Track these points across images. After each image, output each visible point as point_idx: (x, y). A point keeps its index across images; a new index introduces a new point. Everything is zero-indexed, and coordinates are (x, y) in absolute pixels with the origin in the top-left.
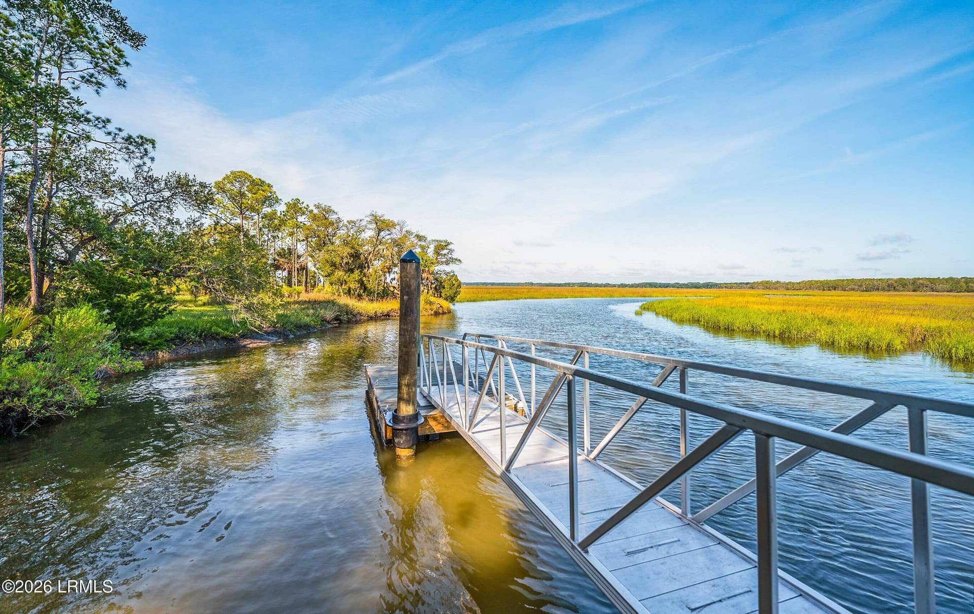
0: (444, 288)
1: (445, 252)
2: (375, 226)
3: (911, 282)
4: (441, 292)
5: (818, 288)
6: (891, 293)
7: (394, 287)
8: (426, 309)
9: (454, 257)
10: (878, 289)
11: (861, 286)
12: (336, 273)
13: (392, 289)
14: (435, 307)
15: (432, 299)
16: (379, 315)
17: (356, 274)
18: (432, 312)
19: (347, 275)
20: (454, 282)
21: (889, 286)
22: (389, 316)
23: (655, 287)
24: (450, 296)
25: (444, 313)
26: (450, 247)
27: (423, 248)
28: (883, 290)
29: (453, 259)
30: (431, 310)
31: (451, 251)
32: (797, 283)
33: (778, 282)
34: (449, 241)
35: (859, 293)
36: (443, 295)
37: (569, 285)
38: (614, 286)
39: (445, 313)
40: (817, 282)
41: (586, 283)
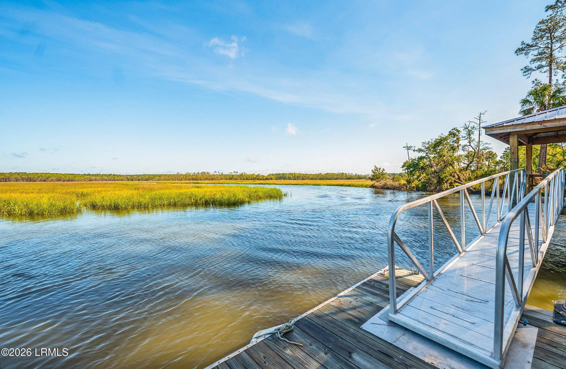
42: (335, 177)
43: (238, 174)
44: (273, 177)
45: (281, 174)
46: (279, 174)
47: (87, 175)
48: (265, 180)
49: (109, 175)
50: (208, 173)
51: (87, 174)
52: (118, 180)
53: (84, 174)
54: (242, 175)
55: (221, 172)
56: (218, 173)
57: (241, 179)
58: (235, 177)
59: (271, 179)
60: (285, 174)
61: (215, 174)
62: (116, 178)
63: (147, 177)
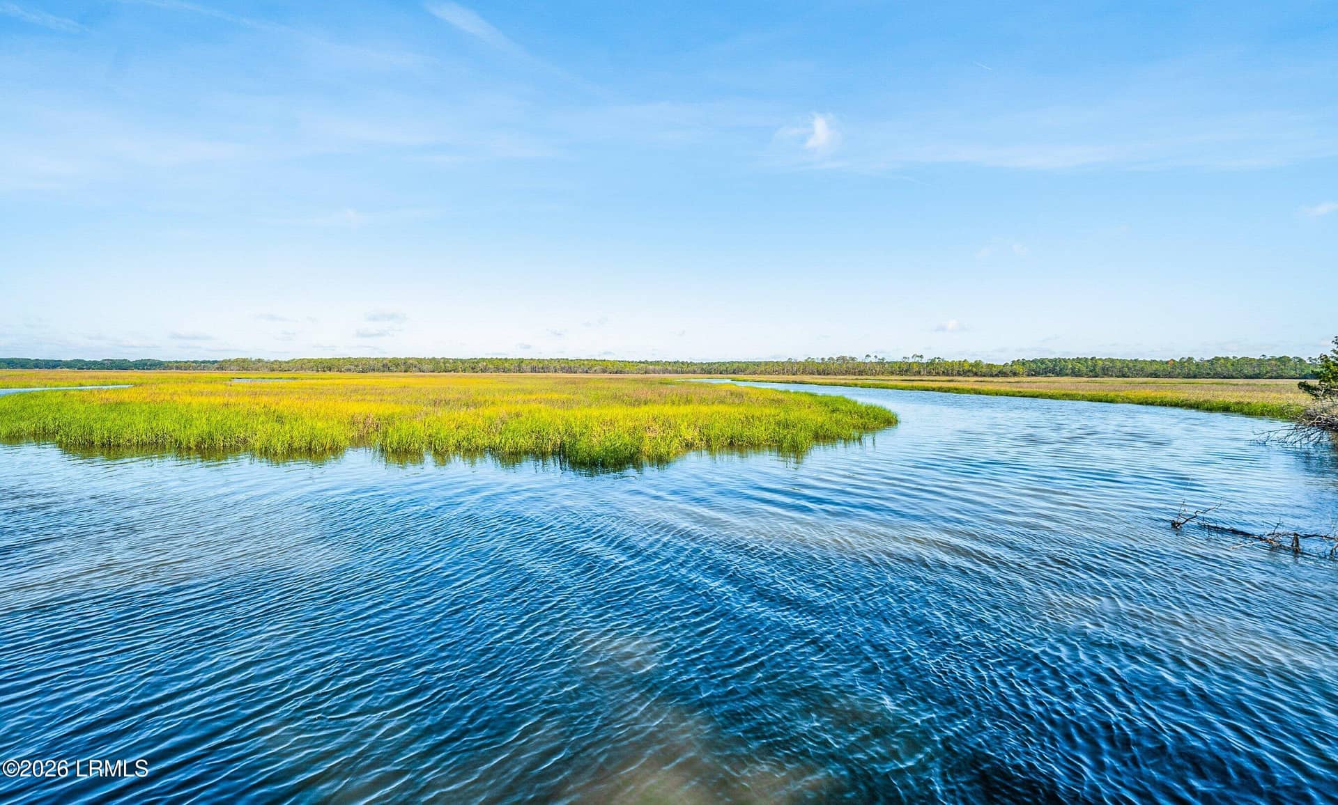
5: (311, 369)
10: (373, 370)
11: (357, 366)
21: (383, 366)
32: (286, 362)
35: (355, 375)
40: (309, 361)
42: (1248, 370)
43: (924, 360)
44: (1019, 368)
45: (1050, 361)
46: (1042, 361)
47: (644, 363)
48: (997, 375)
49: (675, 363)
50: (853, 359)
51: (643, 360)
52: (687, 373)
53: (640, 362)
54: (932, 362)
55: (880, 357)
56: (874, 360)
57: (930, 374)
58: (916, 369)
59: (1015, 374)
60: (1060, 360)
61: (868, 360)
62: (685, 368)
63: (735, 366)
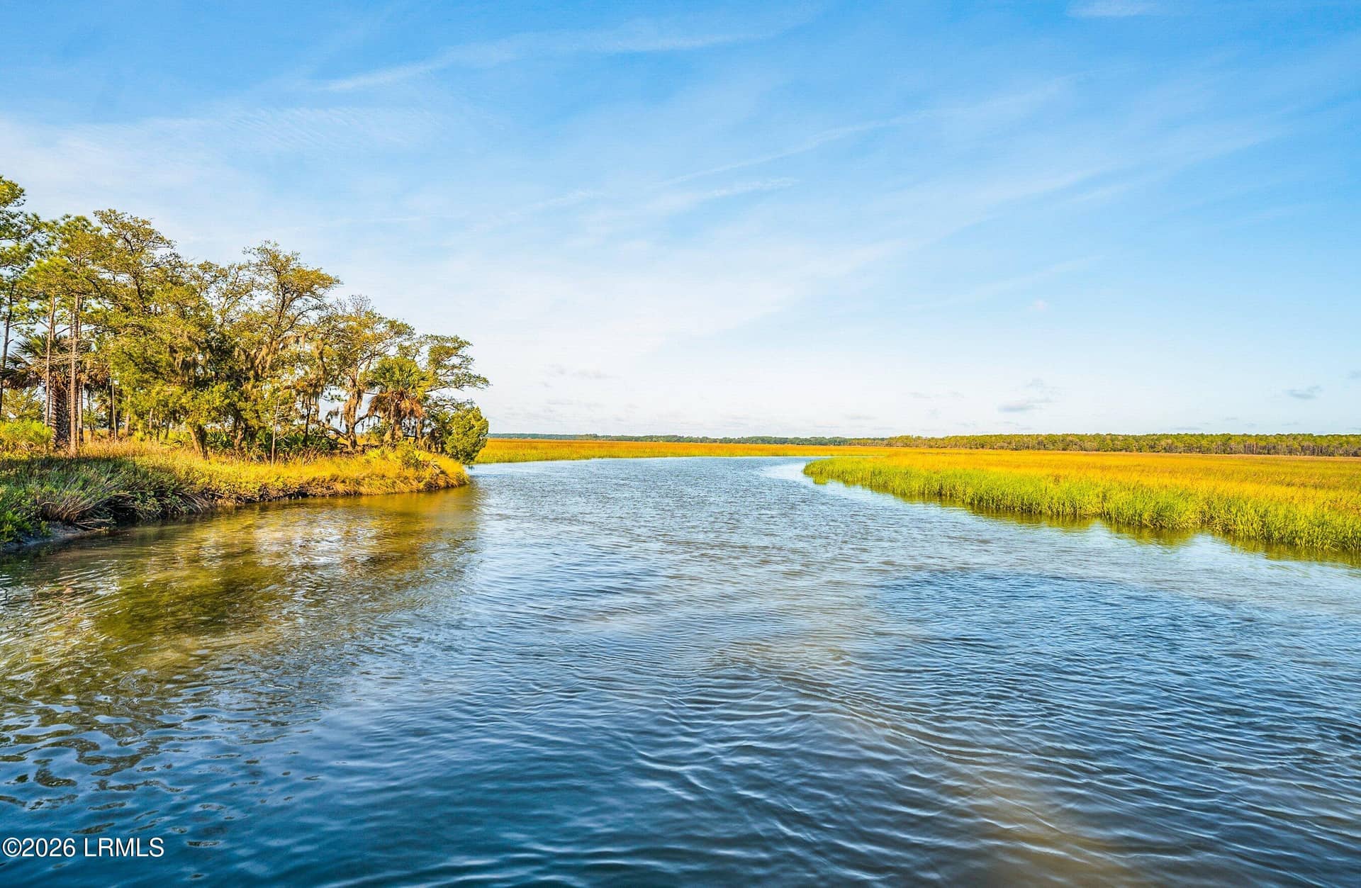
0: (450, 434)
1: (455, 361)
2: (272, 278)
3: (1061, 439)
4: (443, 443)
5: (965, 446)
6: (1041, 451)
7: (337, 432)
8: (406, 478)
9: (473, 373)
10: (1028, 447)
11: (1010, 443)
12: (157, 388)
13: (332, 435)
14: (427, 474)
15: (422, 455)
16: (274, 493)
17: (216, 395)
18: (421, 486)
19: (189, 394)
20: (473, 422)
21: (1039, 444)
22: (305, 495)
23: (769, 443)
24: (463, 450)
25: (449, 487)
26: (465, 351)
27: (404, 351)
28: (1033, 448)
29: (470, 376)
30: (419, 480)
31: (467, 360)
33: (919, 438)
34: (462, 338)
35: (1009, 452)
36: (448, 448)
37: (651, 438)
38: (715, 441)
39: (453, 486)
40: (962, 438)
41: (676, 436)
